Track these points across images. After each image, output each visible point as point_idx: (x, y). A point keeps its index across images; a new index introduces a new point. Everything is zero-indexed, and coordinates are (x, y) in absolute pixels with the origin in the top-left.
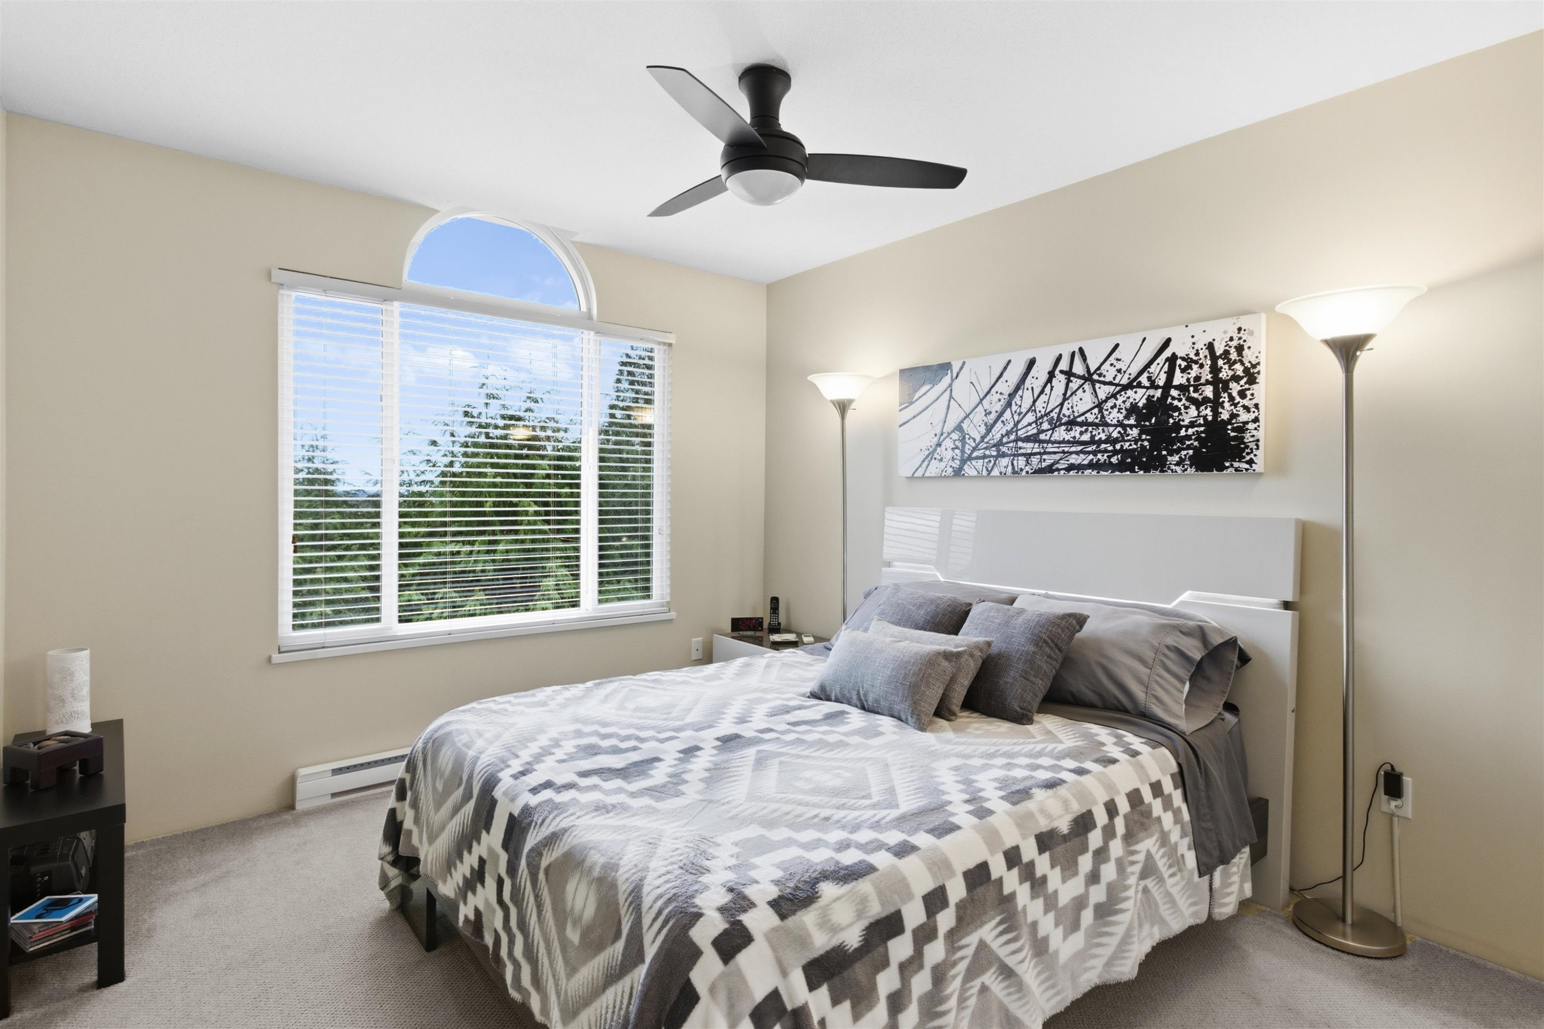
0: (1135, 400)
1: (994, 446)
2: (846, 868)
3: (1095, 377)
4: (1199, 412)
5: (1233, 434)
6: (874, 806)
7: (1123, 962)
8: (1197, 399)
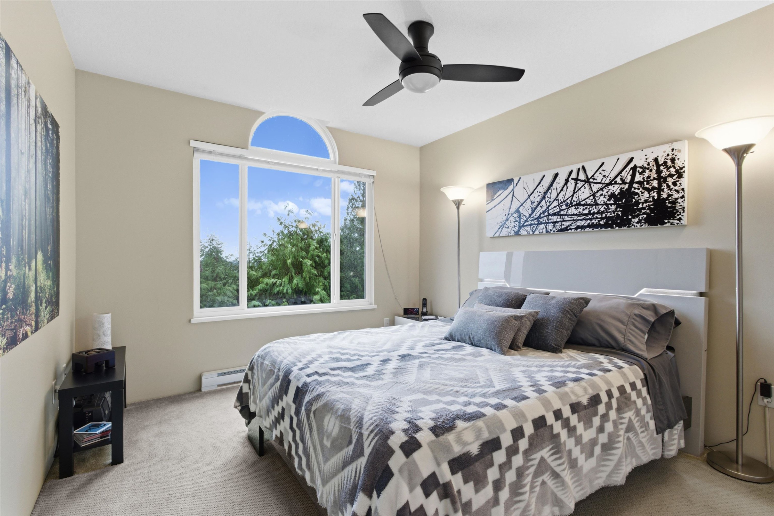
0: (613, 190)
1: (536, 219)
2: (469, 414)
3: (591, 180)
4: (650, 195)
5: (669, 205)
6: (482, 387)
7: (618, 475)
8: (649, 188)
